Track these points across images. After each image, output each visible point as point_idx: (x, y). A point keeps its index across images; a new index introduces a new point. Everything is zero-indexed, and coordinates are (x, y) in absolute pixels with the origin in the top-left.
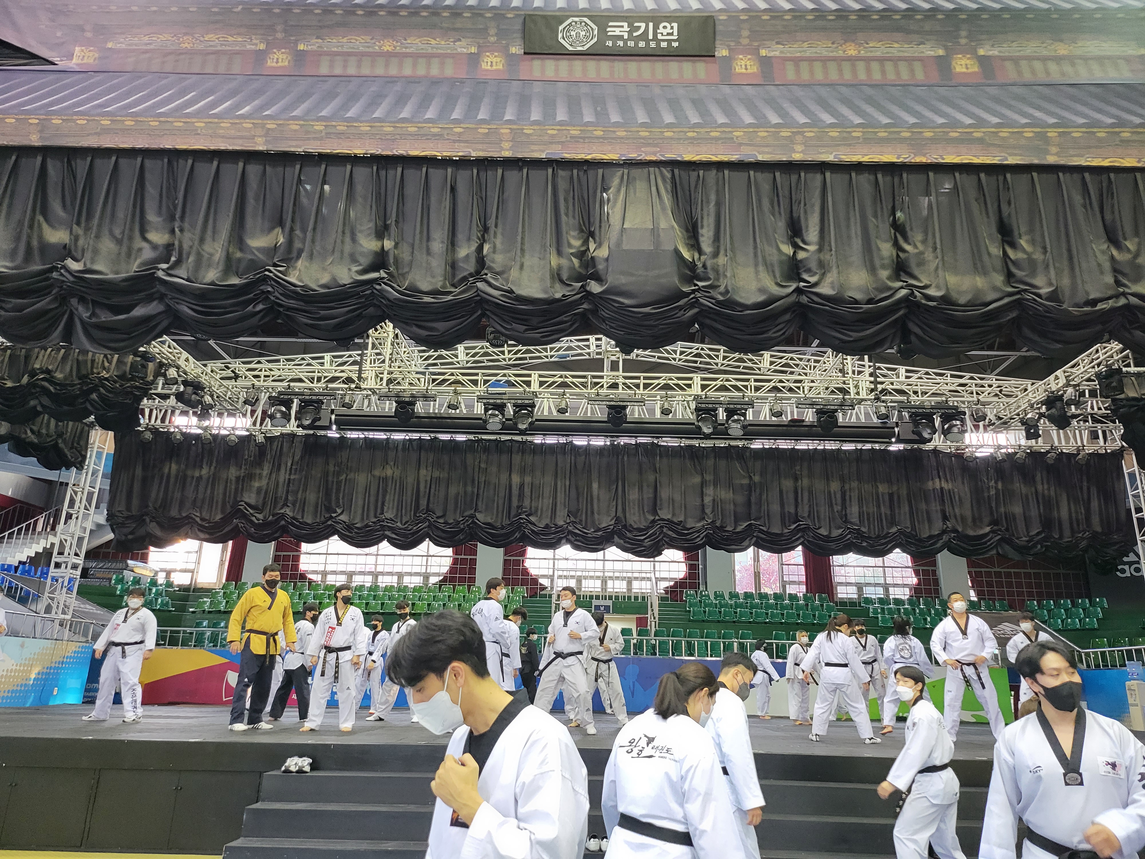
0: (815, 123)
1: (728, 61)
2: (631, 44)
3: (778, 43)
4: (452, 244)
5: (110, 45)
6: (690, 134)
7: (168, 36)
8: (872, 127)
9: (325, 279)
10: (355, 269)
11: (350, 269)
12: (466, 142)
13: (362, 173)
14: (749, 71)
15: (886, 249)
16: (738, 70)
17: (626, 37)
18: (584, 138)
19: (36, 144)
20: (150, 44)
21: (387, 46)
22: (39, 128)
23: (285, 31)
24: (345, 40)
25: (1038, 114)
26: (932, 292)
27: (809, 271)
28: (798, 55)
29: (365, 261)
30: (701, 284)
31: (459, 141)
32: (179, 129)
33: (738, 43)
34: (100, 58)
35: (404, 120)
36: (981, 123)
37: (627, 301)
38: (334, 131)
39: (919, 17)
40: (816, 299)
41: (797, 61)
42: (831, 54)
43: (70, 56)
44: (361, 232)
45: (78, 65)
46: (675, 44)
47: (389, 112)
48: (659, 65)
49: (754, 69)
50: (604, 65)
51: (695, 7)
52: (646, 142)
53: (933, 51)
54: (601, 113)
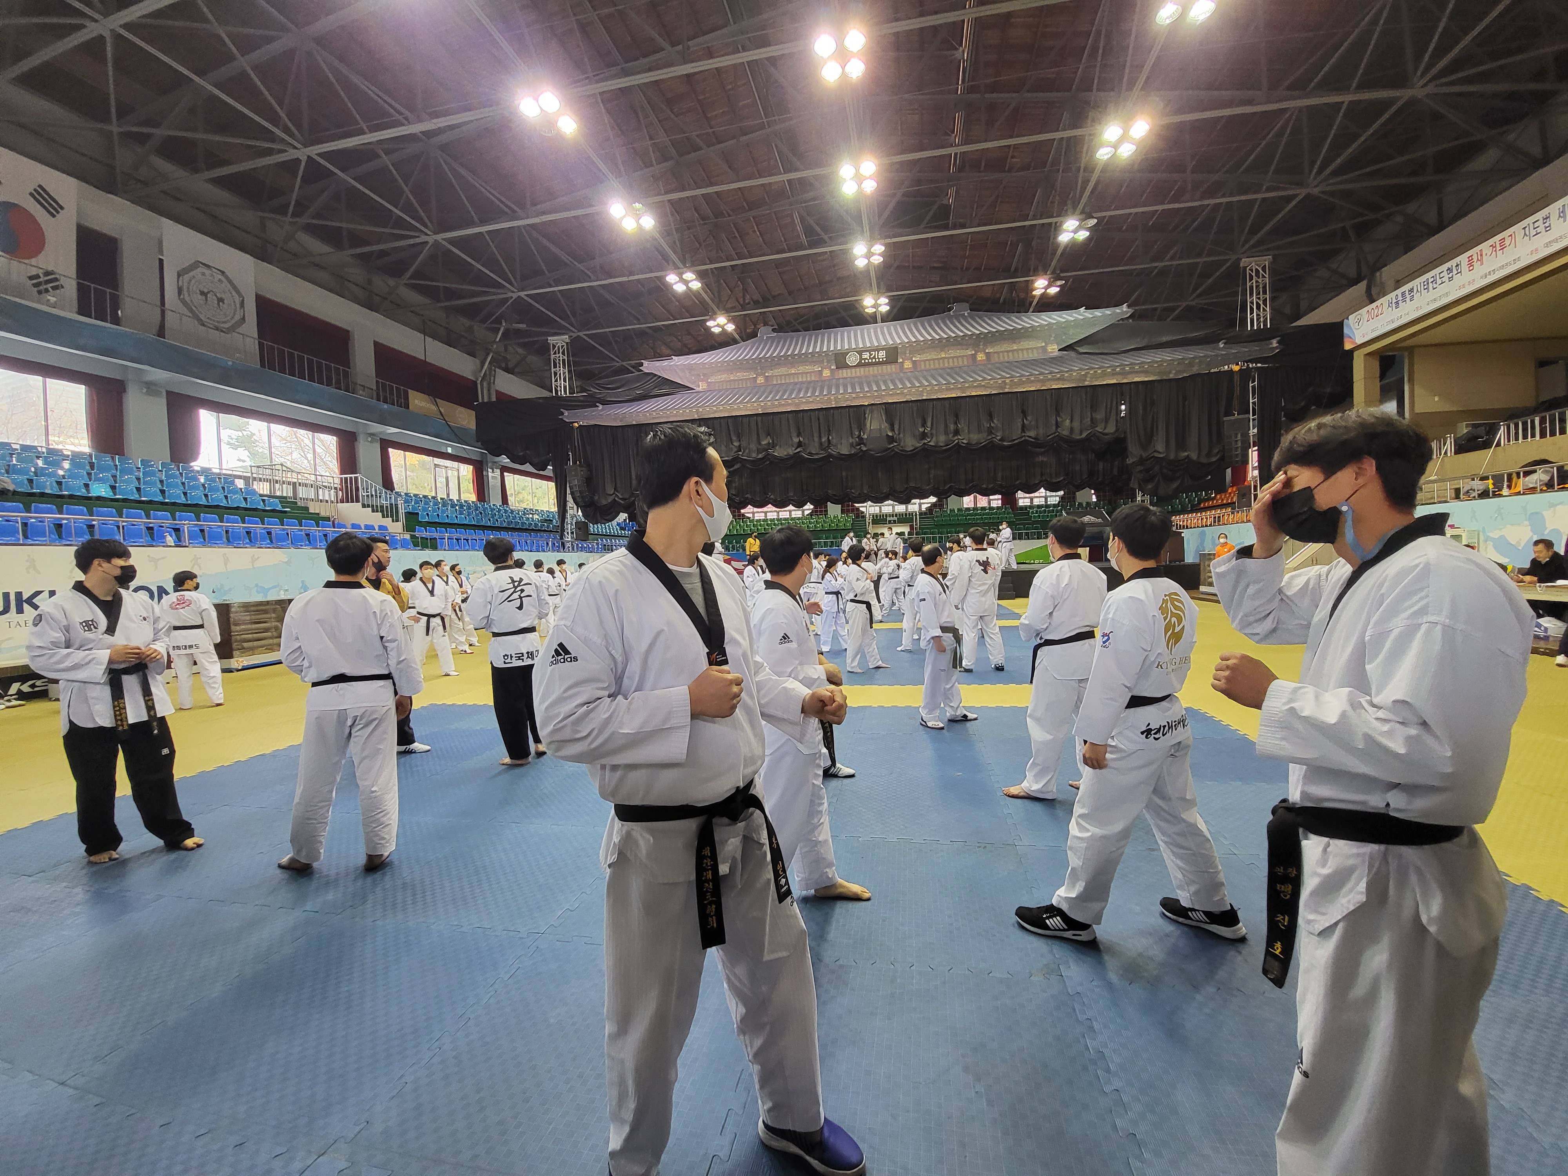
0: (931, 384)
1: (902, 363)
2: (870, 361)
3: (919, 354)
4: (820, 437)
5: (709, 380)
6: (891, 393)
7: (726, 375)
9: (786, 454)
11: (792, 450)
12: (821, 403)
13: (790, 415)
14: (909, 367)
15: (952, 426)
16: (905, 367)
17: (869, 358)
18: (858, 397)
20: (721, 378)
21: (793, 371)
23: (761, 369)
24: (780, 370)
25: (1004, 374)
26: (965, 441)
27: (928, 437)
28: (926, 358)
29: (796, 446)
30: (896, 444)
31: (819, 403)
32: (736, 409)
33: (906, 356)
34: (707, 385)
35: (801, 397)
36: (985, 379)
39: (966, 339)
40: (930, 447)
41: (925, 361)
42: (937, 357)
43: (698, 386)
44: (793, 436)
45: (702, 389)
46: (885, 359)
47: (796, 395)
48: (880, 368)
49: (911, 366)
50: (862, 369)
51: (891, 342)
52: (877, 397)
53: (970, 352)
54: (862, 388)
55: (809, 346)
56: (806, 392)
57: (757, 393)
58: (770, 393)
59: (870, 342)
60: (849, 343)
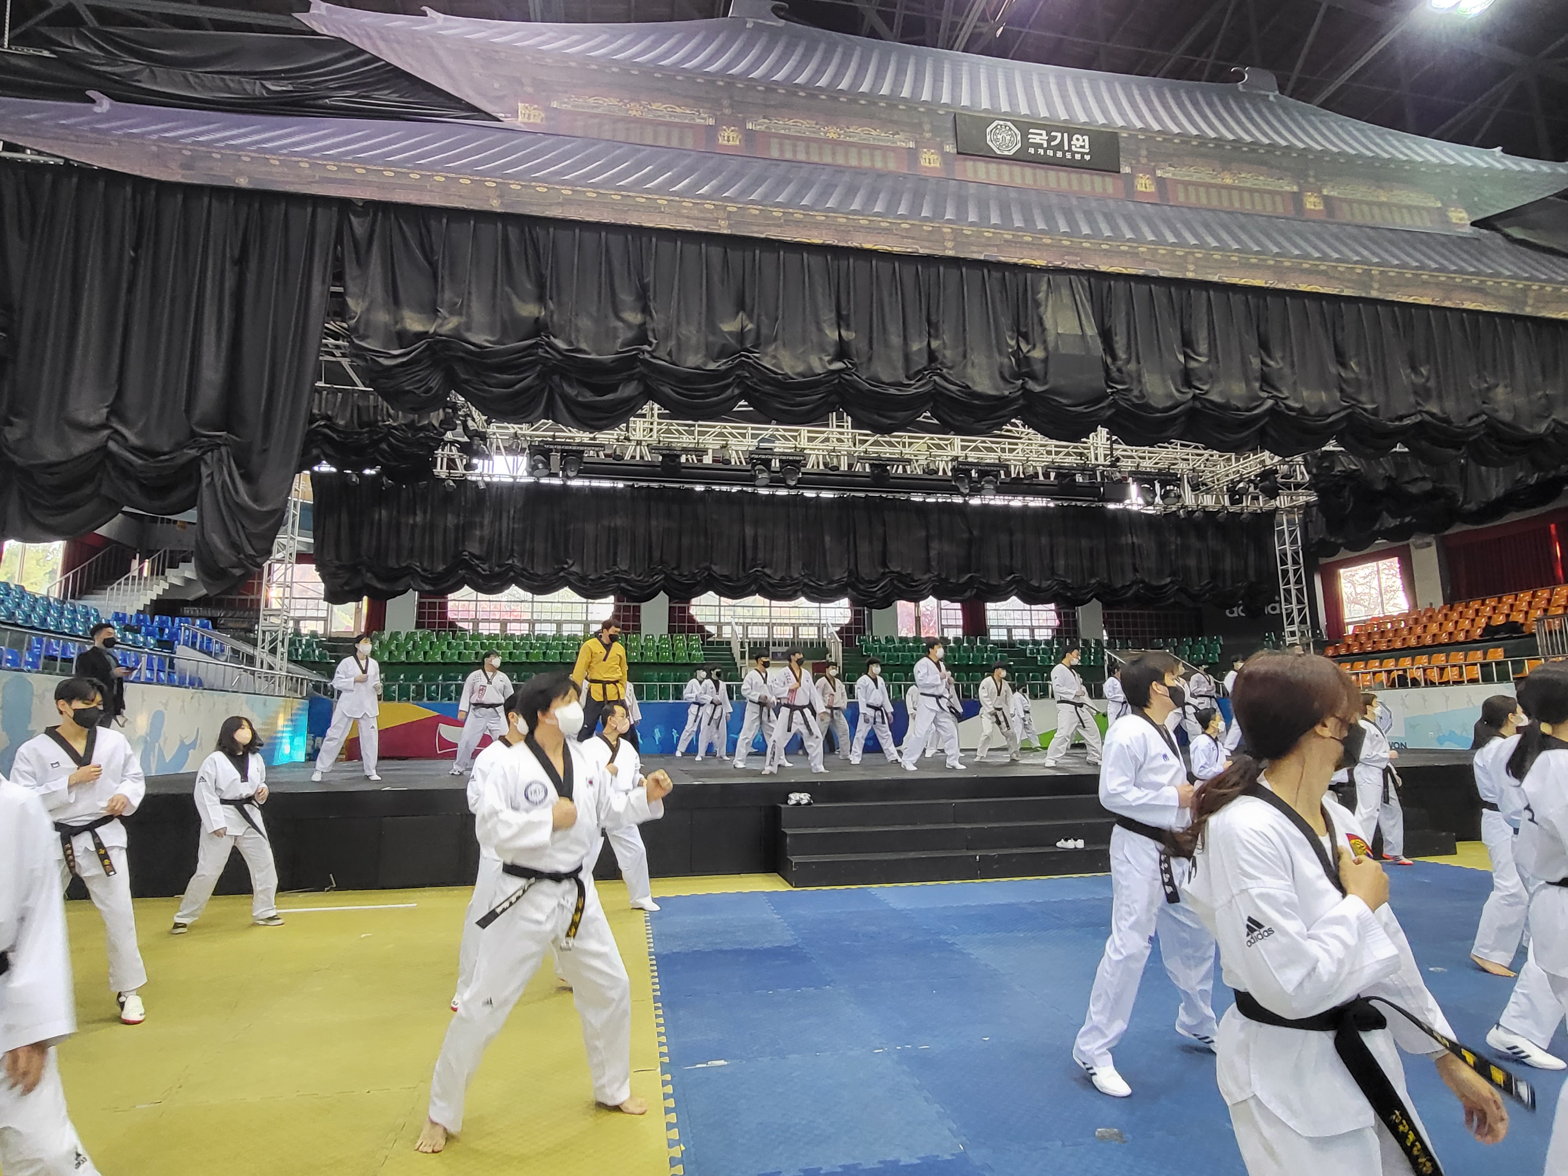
0: (1202, 245)
1: (1131, 178)
2: (1050, 153)
3: (1170, 165)
4: (906, 338)
5: (555, 104)
6: (1104, 247)
7: (614, 101)
8: (1246, 253)
9: (801, 368)
10: (827, 358)
11: (821, 359)
12: (913, 238)
13: (816, 262)
14: (1148, 190)
15: (1256, 362)
16: (1139, 188)
17: (1045, 145)
18: (1016, 243)
19: (499, 211)
20: (597, 107)
21: (832, 133)
22: (498, 193)
23: (731, 106)
24: (791, 123)
25: (1366, 253)
26: (1292, 403)
27: (1199, 379)
28: (1187, 178)
29: (832, 350)
30: (1120, 387)
31: (907, 237)
32: (642, 205)
33: (1138, 162)
34: (547, 118)
35: (855, 212)
36: (1325, 257)
37: (1064, 401)
38: (791, 218)
39: (1278, 153)
40: (1208, 405)
41: (1186, 184)
42: (1213, 181)
43: (515, 114)
44: (824, 321)
45: (525, 124)
46: (1087, 157)
47: (841, 202)
48: (1074, 177)
49: (1152, 189)
50: (1028, 171)
51: (1101, 120)
52: (1069, 251)
53: (1290, 187)
54: (1029, 220)
55: (879, 76)
56: (872, 197)
57: (714, 173)
58: (757, 182)
59: (1050, 105)
60: (994, 96)
